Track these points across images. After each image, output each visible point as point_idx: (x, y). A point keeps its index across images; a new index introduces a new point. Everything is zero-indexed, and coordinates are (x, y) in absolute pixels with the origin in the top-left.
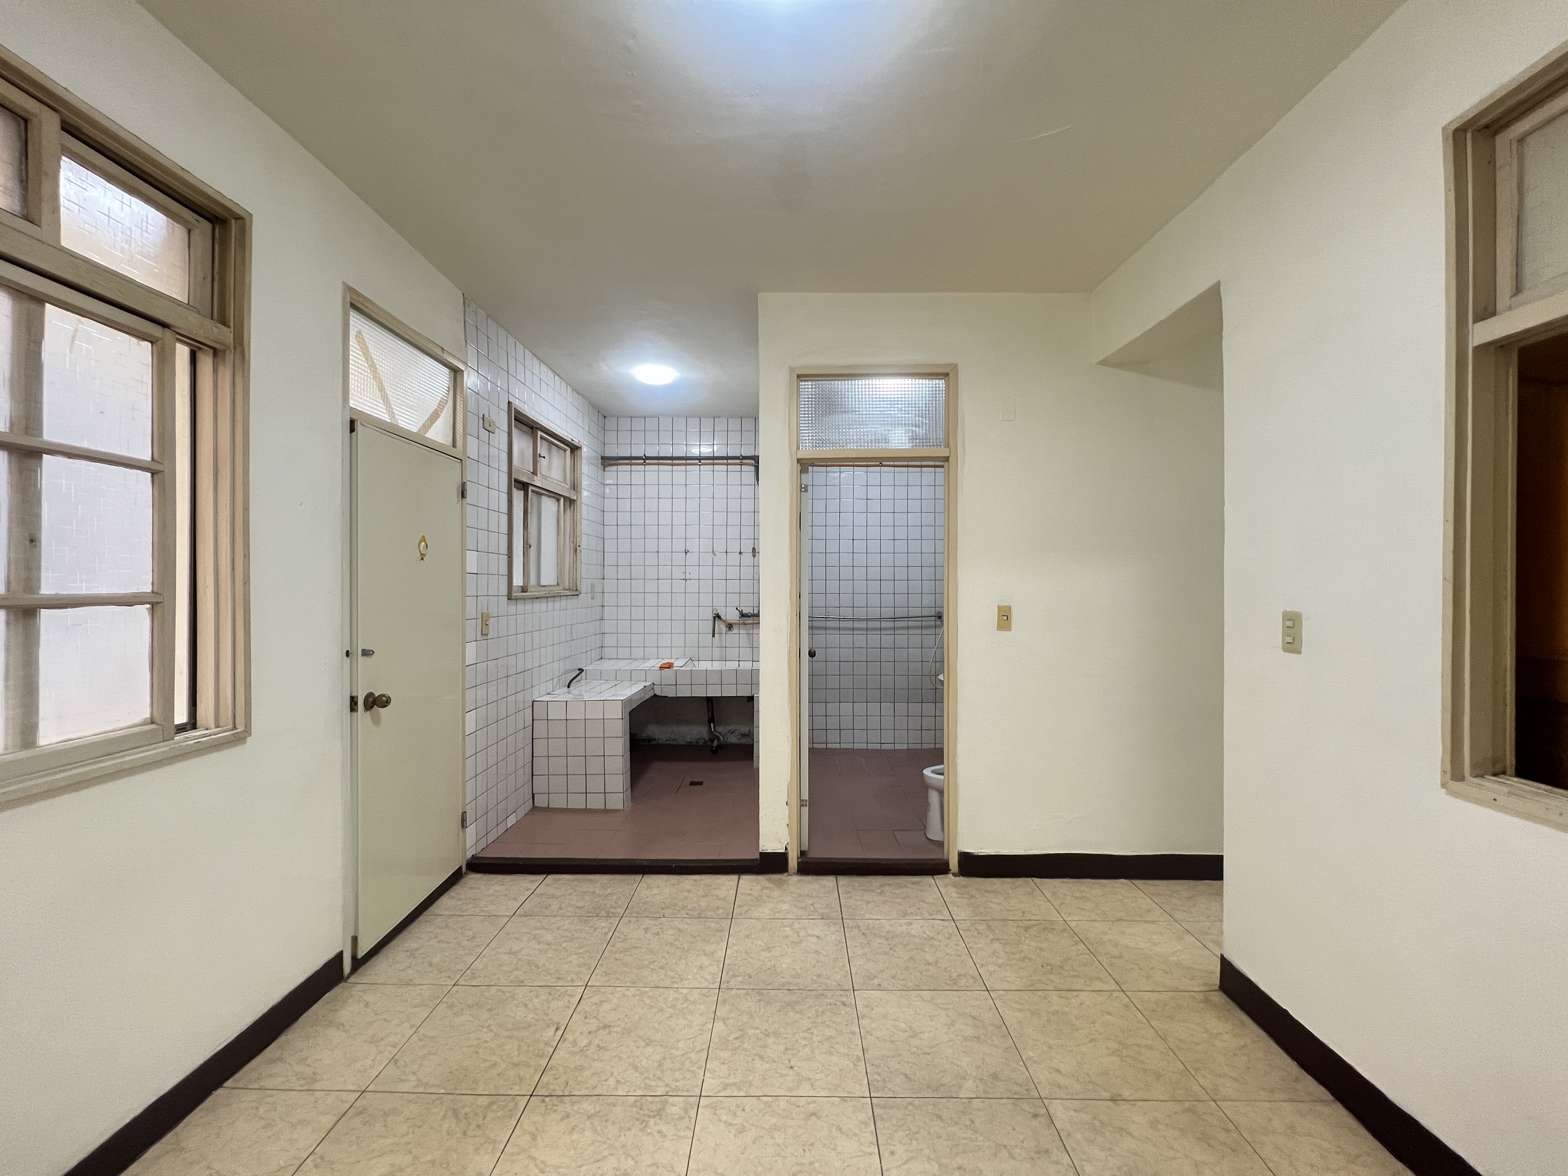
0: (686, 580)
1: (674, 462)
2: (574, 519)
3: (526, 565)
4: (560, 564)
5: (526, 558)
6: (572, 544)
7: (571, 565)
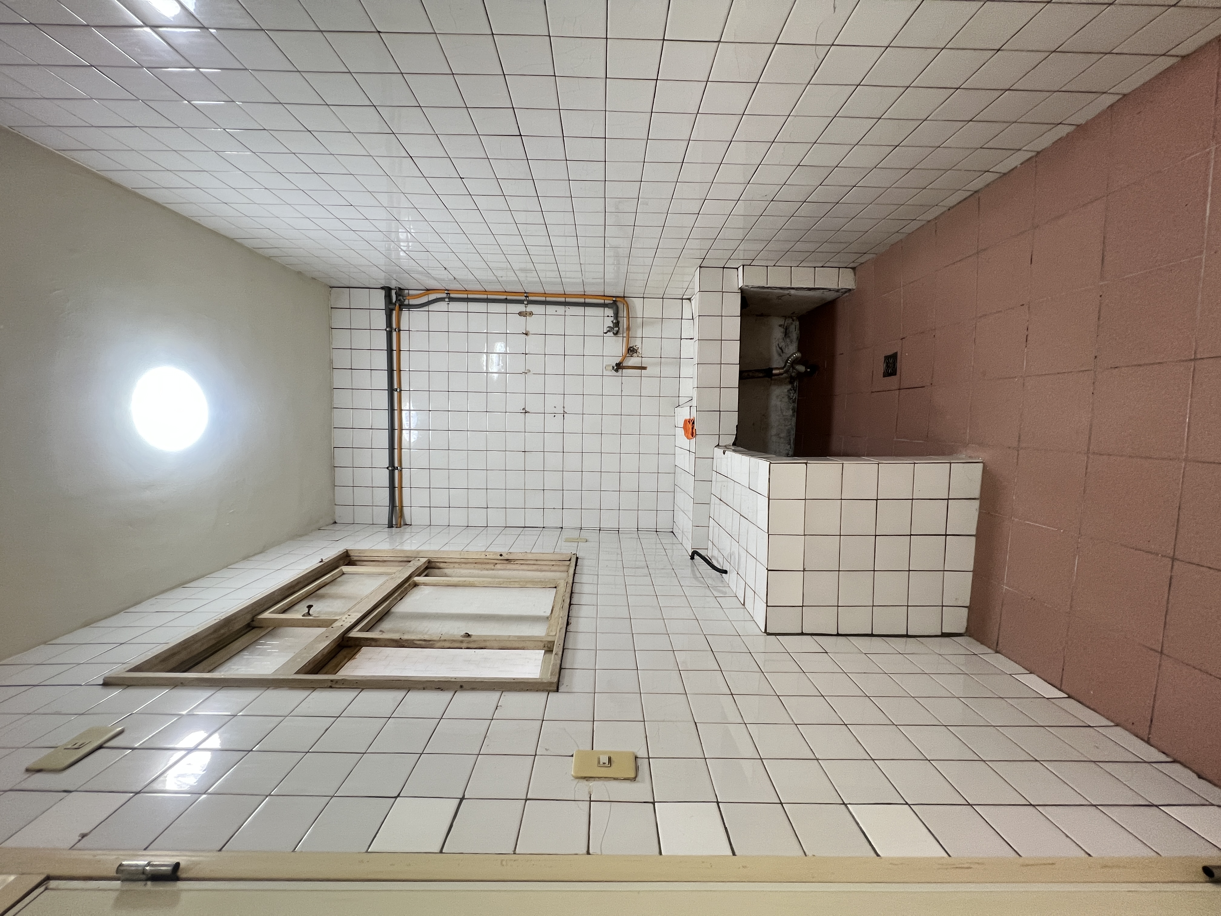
0: (565, 412)
1: (396, 427)
2: (459, 563)
3: (502, 644)
4: (523, 584)
5: (488, 644)
6: (498, 566)
7: (530, 567)
